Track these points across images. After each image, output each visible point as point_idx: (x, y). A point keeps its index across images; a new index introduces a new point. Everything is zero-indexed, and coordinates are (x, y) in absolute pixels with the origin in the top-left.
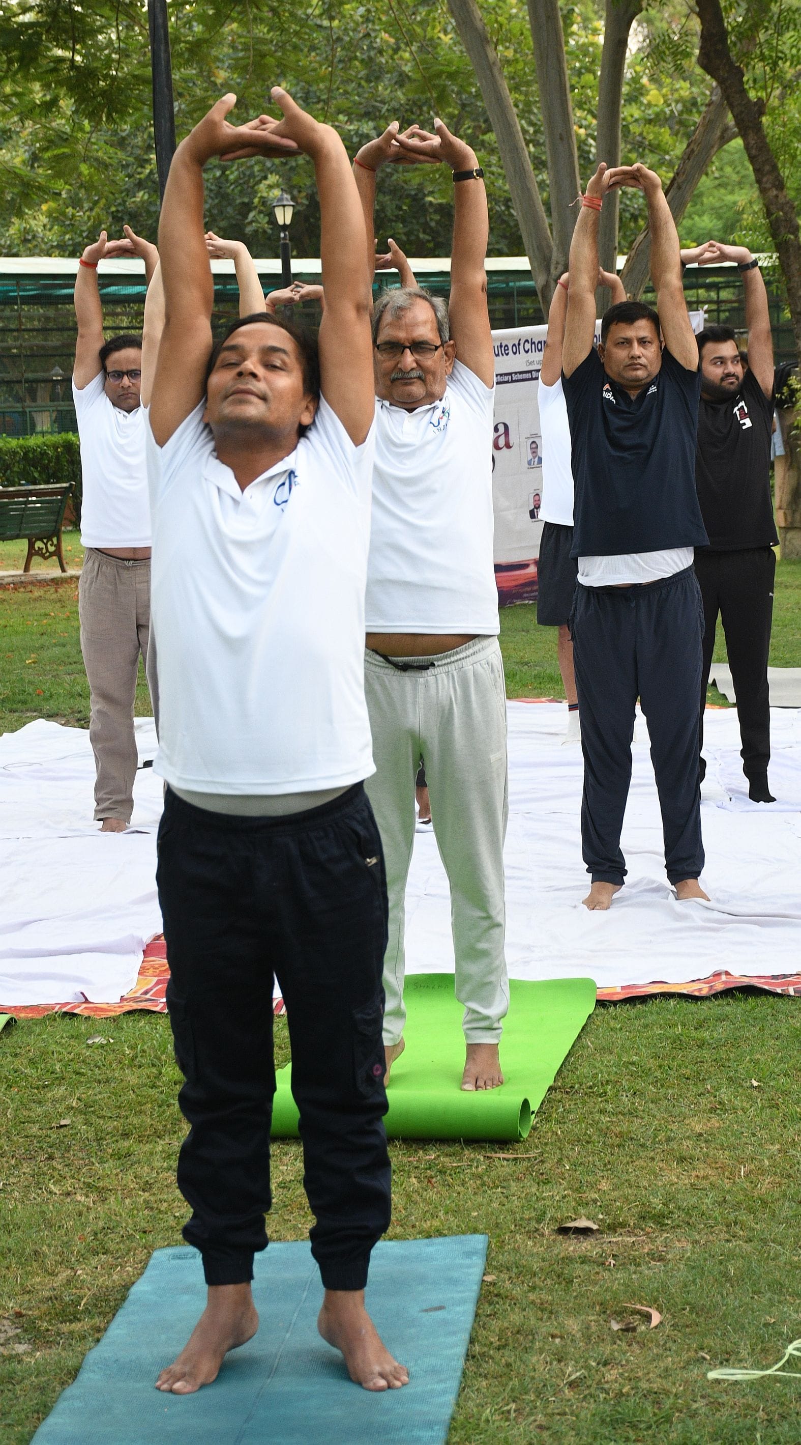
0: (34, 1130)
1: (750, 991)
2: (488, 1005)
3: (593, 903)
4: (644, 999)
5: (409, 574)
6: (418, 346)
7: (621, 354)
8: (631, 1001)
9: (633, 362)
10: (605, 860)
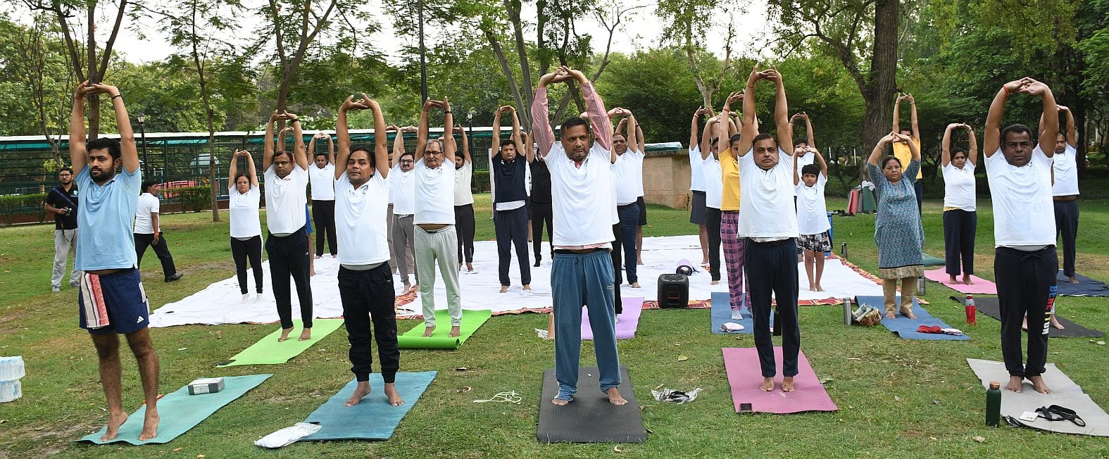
0: (342, 346)
1: (530, 312)
2: (457, 316)
3: (501, 292)
4: (503, 315)
5: (431, 209)
6: (434, 152)
7: (505, 153)
8: (500, 315)
9: (508, 155)
10: (505, 280)
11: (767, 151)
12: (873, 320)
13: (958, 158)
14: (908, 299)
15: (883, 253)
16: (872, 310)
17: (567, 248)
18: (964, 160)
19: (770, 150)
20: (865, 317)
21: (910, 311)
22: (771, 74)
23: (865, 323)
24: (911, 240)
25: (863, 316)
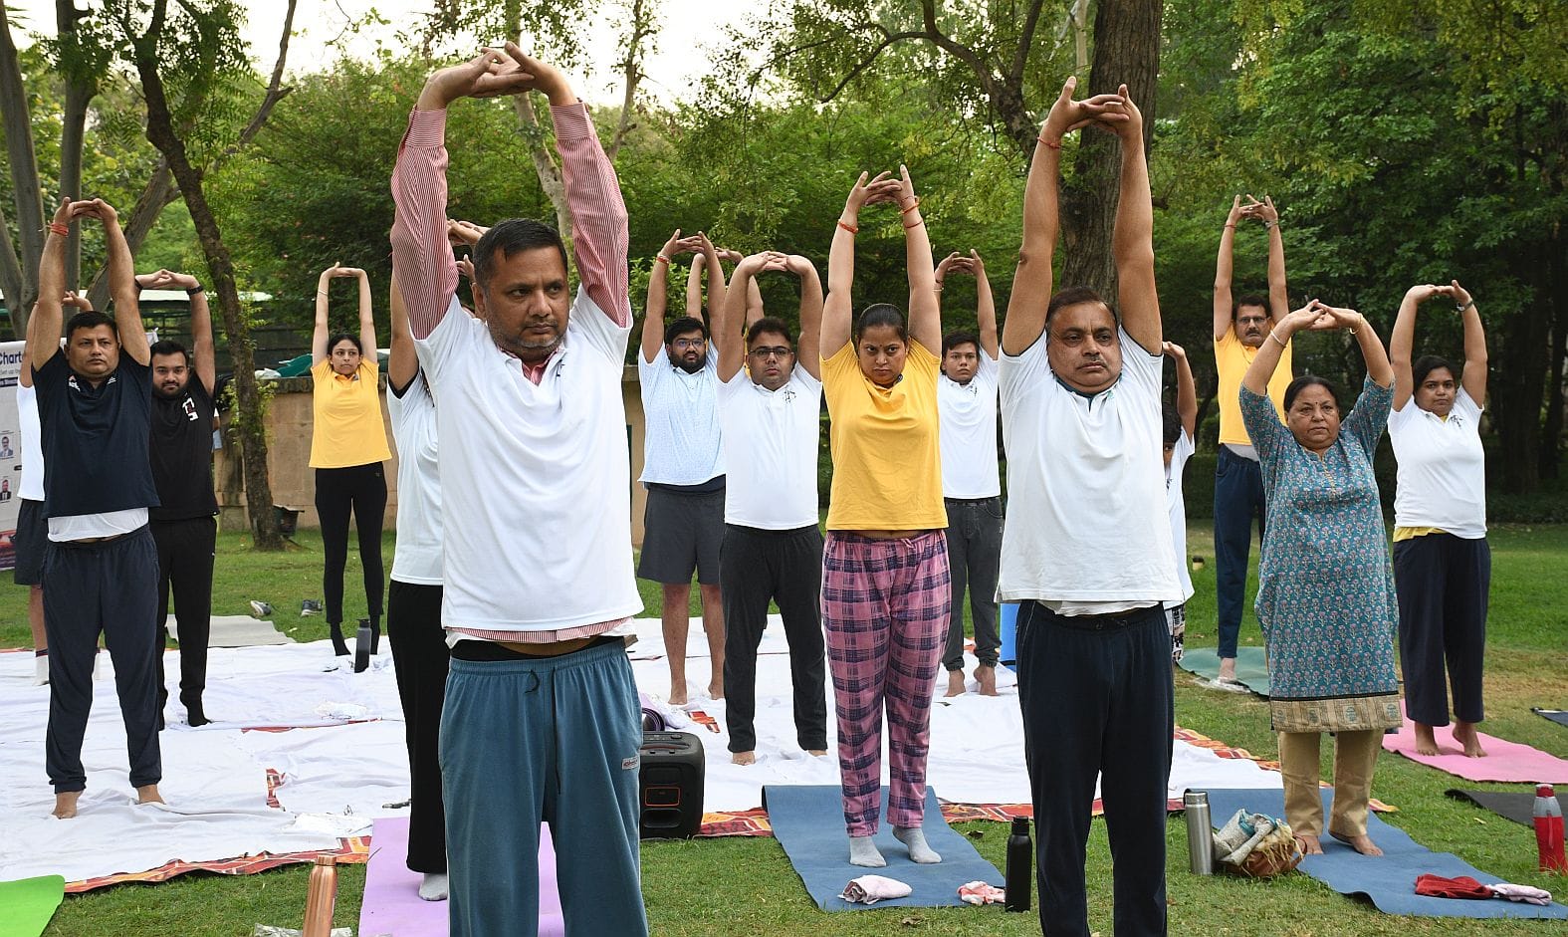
1: (199, 874)
4: (107, 889)
7: (84, 352)
8: (96, 891)
9: (94, 359)
10: (66, 772)
11: (1090, 338)
12: (1279, 858)
13: (1435, 384)
14: (1356, 797)
15: (1281, 655)
16: (1275, 827)
17: (497, 638)
18: (1450, 392)
19: (1100, 335)
20: (1254, 852)
21: (1363, 830)
22: (1113, 109)
23: (1255, 869)
24: (1362, 619)
25: (1247, 846)
